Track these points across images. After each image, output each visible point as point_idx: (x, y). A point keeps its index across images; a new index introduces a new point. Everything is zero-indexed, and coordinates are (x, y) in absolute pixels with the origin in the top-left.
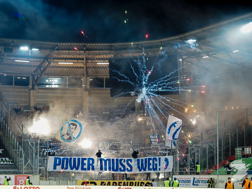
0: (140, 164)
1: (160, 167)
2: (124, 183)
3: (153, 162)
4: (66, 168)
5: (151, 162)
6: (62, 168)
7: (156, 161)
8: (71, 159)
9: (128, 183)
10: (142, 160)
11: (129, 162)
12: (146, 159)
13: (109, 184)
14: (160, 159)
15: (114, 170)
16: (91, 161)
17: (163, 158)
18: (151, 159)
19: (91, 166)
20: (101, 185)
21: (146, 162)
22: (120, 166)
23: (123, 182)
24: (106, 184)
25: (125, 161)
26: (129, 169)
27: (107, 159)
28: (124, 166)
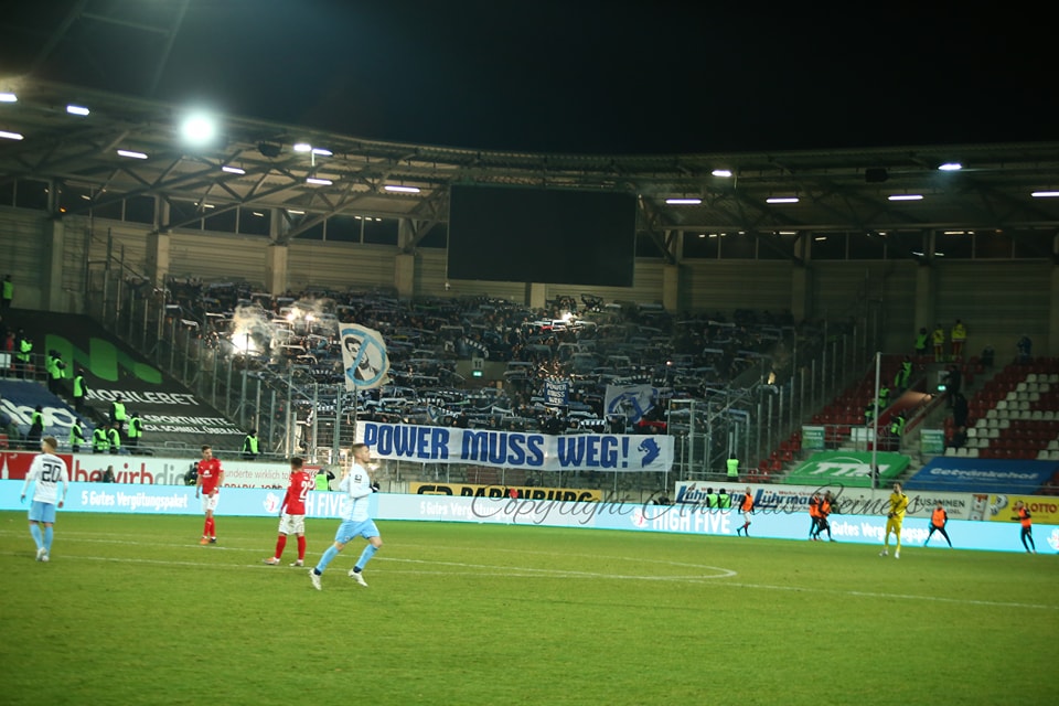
0: (566, 449)
1: (625, 460)
3: (604, 447)
4: (388, 452)
5: (597, 445)
6: (380, 451)
7: (612, 445)
8: (398, 428)
9: (528, 492)
10: (572, 441)
11: (536, 442)
12: (581, 439)
13: (481, 493)
14: (626, 441)
15: (493, 460)
16: (440, 436)
17: (636, 440)
18: (597, 439)
19: (440, 449)
20: (463, 494)
21: (581, 446)
22: (510, 451)
23: (516, 489)
24: (474, 493)
25: (522, 441)
26: (535, 459)
27: (479, 434)
28: (520, 452)
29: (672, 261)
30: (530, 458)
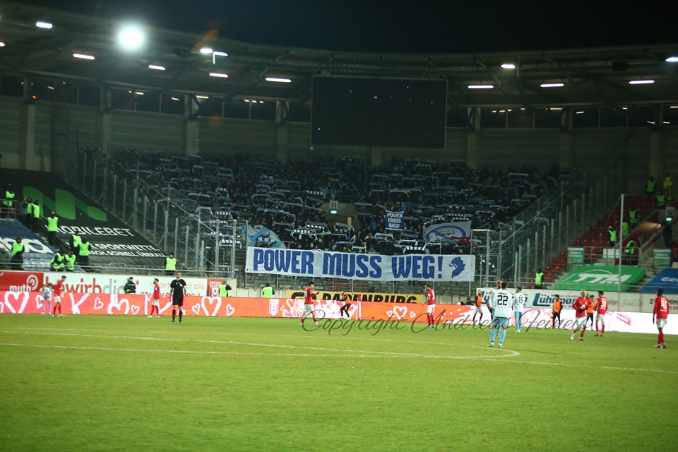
0: (398, 267)
1: (440, 273)
2: (365, 296)
3: (425, 264)
5: (420, 263)
7: (431, 262)
9: (371, 296)
10: (402, 260)
11: (376, 261)
12: (409, 259)
14: (440, 260)
15: (345, 274)
16: (308, 256)
17: (448, 258)
18: (420, 258)
20: (324, 298)
21: (409, 263)
22: (357, 268)
23: (362, 294)
24: (332, 298)
25: (366, 260)
26: (375, 273)
27: (335, 255)
28: (365, 268)
29: (473, 130)
30: (371, 273)
